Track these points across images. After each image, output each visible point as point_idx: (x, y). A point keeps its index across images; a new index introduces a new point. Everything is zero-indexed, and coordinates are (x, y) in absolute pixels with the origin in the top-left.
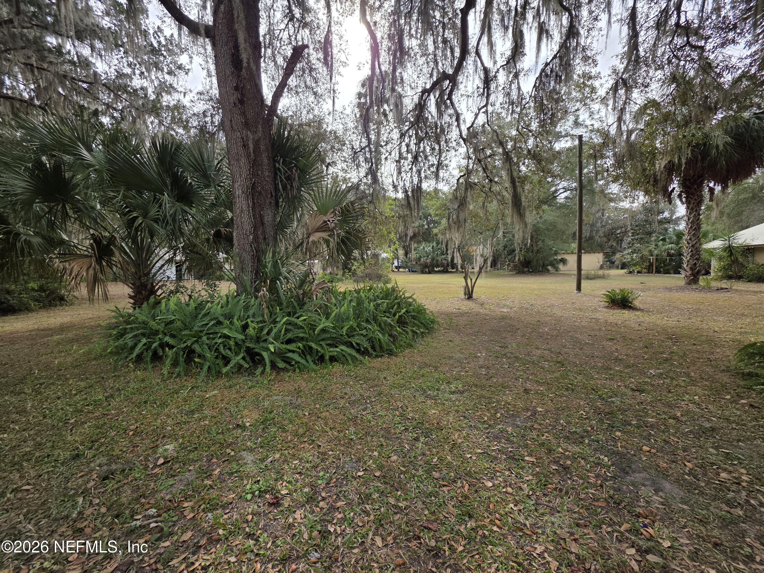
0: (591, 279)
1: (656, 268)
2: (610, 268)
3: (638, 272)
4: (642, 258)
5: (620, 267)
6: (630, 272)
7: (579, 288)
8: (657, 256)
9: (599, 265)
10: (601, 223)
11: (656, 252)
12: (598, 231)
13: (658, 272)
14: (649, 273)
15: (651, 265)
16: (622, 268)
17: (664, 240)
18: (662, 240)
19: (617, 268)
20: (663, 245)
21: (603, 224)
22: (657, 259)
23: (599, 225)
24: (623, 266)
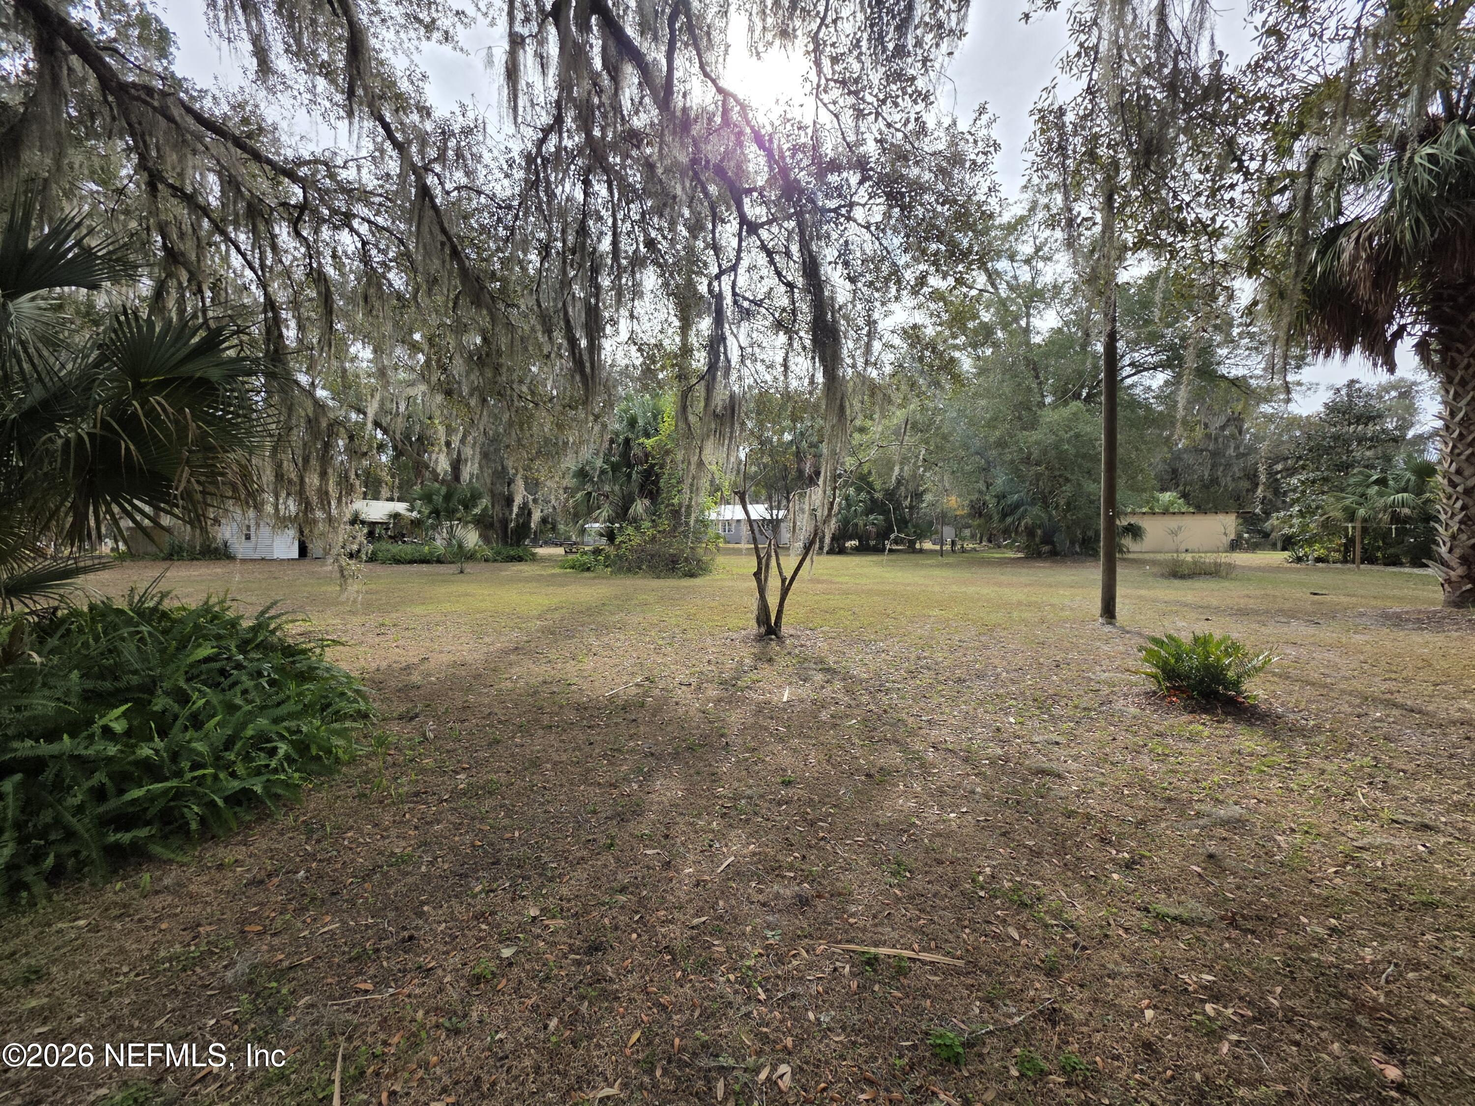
0: (1183, 577)
1: (1365, 550)
2: (1254, 547)
3: (1319, 560)
4: (1325, 525)
5: (1279, 545)
6: (1299, 560)
7: (1109, 611)
8: (1365, 520)
9: (1226, 541)
10: (1237, 448)
11: (1362, 512)
12: (1228, 466)
13: (1369, 558)
14: (1345, 561)
15: (1351, 541)
16: (1284, 549)
17: (1382, 482)
18: (1376, 482)
19: (1274, 547)
20: (1380, 494)
21: (1242, 450)
22: (1365, 530)
23: (1231, 452)
24: (1288, 543)
